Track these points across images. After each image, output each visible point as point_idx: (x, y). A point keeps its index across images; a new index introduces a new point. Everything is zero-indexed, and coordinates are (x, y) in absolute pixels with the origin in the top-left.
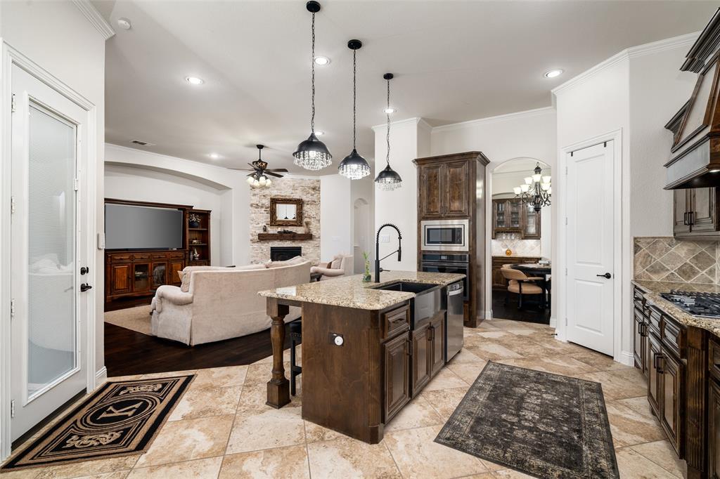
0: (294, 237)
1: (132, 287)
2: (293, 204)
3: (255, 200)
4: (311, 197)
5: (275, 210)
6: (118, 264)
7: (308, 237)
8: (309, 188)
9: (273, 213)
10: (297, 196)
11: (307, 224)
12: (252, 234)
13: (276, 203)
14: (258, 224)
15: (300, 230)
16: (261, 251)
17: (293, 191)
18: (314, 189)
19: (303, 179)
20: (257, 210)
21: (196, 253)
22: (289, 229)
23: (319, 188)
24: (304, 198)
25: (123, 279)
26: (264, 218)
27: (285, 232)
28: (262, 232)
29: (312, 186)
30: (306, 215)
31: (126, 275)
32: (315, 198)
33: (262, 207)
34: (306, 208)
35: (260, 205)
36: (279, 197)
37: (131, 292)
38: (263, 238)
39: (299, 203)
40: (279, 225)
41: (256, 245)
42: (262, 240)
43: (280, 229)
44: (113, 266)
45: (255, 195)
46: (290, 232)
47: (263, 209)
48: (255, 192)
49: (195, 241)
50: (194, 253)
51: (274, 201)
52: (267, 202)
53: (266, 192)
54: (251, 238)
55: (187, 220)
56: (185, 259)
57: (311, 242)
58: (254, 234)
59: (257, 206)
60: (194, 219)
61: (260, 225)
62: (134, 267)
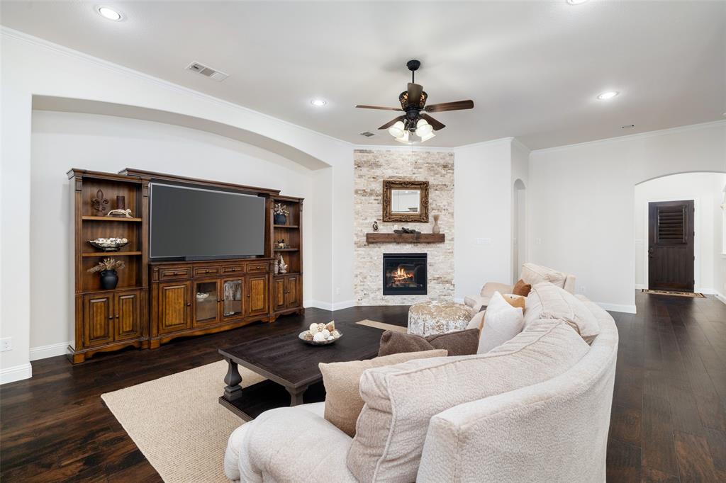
0: (417, 238)
1: (192, 320)
2: (415, 189)
3: (362, 184)
4: (441, 179)
5: (390, 198)
6: (169, 282)
7: (438, 238)
8: (438, 165)
9: (387, 202)
10: (420, 178)
11: (436, 218)
12: (356, 234)
13: (391, 188)
14: (366, 219)
15: (424, 229)
16: (369, 259)
17: (415, 171)
18: (445, 167)
19: (429, 153)
20: (363, 198)
21: (282, 261)
22: (410, 226)
23: (453, 165)
24: (432, 181)
25: (177, 307)
26: (374, 209)
27: (405, 231)
28: (371, 231)
29: (442, 162)
30: (434, 206)
31: (182, 301)
32: (446, 180)
33: (371, 194)
34: (433, 195)
35: (368, 190)
36: (395, 179)
37: (190, 329)
38: (372, 239)
39: (424, 186)
40: (397, 221)
41: (362, 251)
42: (373, 243)
43: (398, 227)
44: (161, 286)
45: (361, 176)
46: (412, 232)
47: (373, 198)
48: (362, 173)
49: (281, 245)
50: (279, 262)
51: (389, 185)
52: (379, 188)
53: (378, 172)
54: (355, 239)
55: (272, 212)
56: (268, 273)
57: (441, 245)
58: (360, 234)
59: (364, 193)
60: (280, 211)
61: (368, 221)
62: (195, 286)
